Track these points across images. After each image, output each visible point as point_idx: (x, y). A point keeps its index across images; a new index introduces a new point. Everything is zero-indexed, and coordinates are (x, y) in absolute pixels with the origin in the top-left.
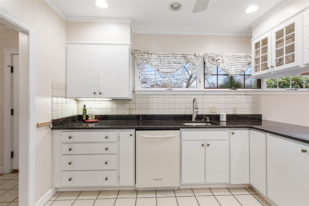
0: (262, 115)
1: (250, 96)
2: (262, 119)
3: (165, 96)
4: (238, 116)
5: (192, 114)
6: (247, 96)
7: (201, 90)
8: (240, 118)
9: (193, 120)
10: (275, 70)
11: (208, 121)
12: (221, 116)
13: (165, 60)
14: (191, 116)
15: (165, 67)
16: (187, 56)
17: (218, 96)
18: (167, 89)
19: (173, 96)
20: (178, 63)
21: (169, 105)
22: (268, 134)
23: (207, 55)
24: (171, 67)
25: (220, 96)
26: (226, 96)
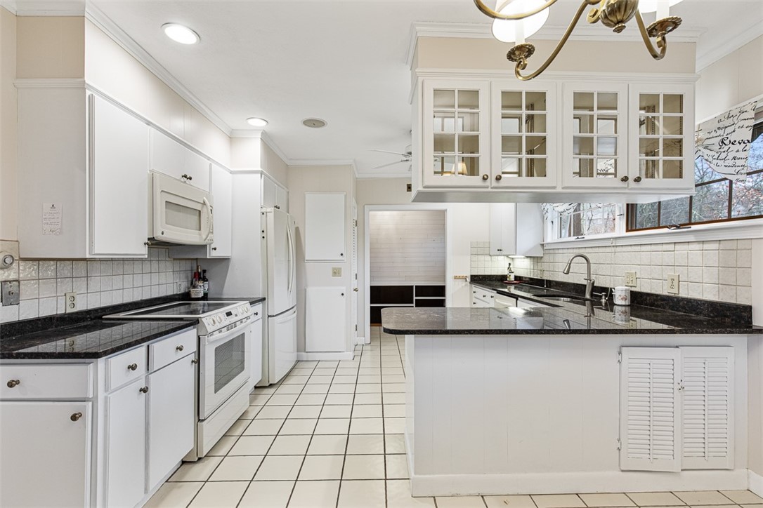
1: (715, 246)
4: (675, 300)
6: (706, 246)
8: (680, 306)
9: (587, 296)
11: (603, 300)
17: (639, 247)
25: (644, 248)
26: (654, 248)
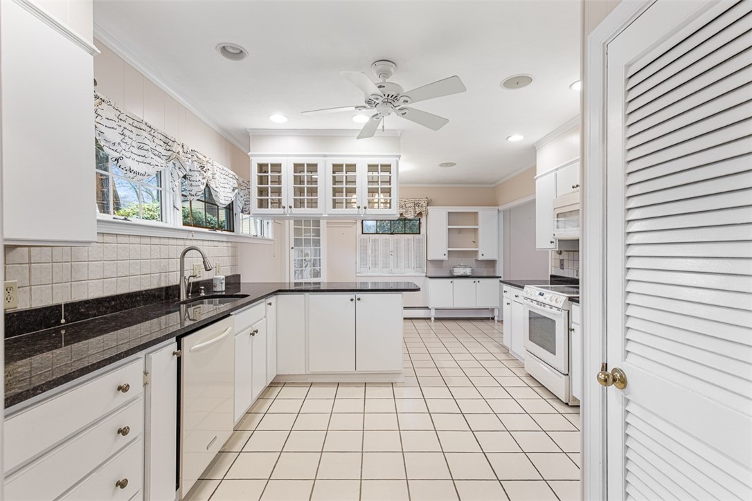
0: (240, 275)
2: (241, 282)
3: (120, 239)
5: (178, 283)
6: (228, 244)
7: (178, 228)
9: (181, 298)
10: (294, 213)
11: (203, 294)
12: (214, 282)
13: (133, 136)
14: (178, 288)
15: (133, 155)
16: (170, 143)
17: (202, 242)
18: (114, 218)
19: (137, 240)
20: (157, 153)
21: (128, 265)
22: (307, 294)
23: (198, 154)
24: (146, 160)
25: (204, 243)
26: (209, 243)
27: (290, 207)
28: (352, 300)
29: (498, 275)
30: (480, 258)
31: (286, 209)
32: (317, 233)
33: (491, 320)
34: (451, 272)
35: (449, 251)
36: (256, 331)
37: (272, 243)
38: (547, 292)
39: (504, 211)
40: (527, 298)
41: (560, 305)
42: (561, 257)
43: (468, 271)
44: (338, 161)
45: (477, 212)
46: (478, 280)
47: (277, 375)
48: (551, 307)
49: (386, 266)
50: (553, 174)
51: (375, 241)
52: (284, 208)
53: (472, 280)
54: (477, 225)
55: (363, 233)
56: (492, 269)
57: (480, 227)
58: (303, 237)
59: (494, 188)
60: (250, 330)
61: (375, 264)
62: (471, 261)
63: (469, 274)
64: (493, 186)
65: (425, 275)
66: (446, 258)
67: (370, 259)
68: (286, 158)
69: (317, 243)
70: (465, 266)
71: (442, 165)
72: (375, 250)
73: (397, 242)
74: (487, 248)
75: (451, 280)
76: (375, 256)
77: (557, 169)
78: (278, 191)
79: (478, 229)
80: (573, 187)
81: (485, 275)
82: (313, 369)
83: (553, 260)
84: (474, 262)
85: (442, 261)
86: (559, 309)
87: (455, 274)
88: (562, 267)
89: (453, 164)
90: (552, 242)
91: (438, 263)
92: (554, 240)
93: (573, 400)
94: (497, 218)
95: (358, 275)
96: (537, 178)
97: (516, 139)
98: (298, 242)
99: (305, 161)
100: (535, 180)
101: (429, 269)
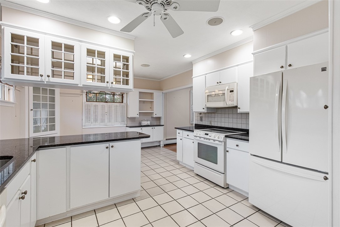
10: (51, 81)
27: (48, 76)
28: (107, 148)
29: (162, 124)
30: (155, 116)
31: (43, 78)
32: (53, 100)
33: (158, 147)
34: (140, 123)
35: (139, 112)
36: (25, 193)
37: (13, 106)
38: (210, 133)
39: (164, 93)
40: (196, 136)
41: (222, 140)
42: (201, 116)
43: (148, 123)
44: (92, 47)
45: (153, 93)
46: (154, 127)
47: (37, 221)
48: (214, 140)
49: (103, 121)
50: (204, 76)
51: (95, 106)
52: (42, 76)
53: (151, 128)
54: (153, 99)
55: (87, 101)
56: (159, 121)
57: (155, 100)
58: (41, 102)
59: (159, 81)
60: (19, 195)
61: (96, 120)
62: (149, 118)
63: (149, 124)
64: (159, 80)
65: (126, 125)
66: (138, 116)
67: (92, 117)
68: (44, 35)
69: (53, 106)
70: (147, 120)
71: (142, 65)
72: (96, 112)
73: (110, 107)
74: (158, 111)
75: (141, 128)
76: (96, 116)
77: (206, 74)
78: (34, 62)
79: (153, 101)
80: (218, 83)
81: (155, 124)
82: (72, 207)
83: (196, 117)
84: (151, 118)
85: (134, 118)
86: (220, 141)
87: (143, 125)
88: (201, 120)
89: (148, 66)
90: (203, 109)
91: (133, 119)
92: (204, 108)
93: (226, 185)
94: (162, 97)
95: (83, 127)
96: (193, 78)
97: (188, 56)
98: (36, 106)
99: (63, 41)
100: (192, 78)
101: (128, 122)
